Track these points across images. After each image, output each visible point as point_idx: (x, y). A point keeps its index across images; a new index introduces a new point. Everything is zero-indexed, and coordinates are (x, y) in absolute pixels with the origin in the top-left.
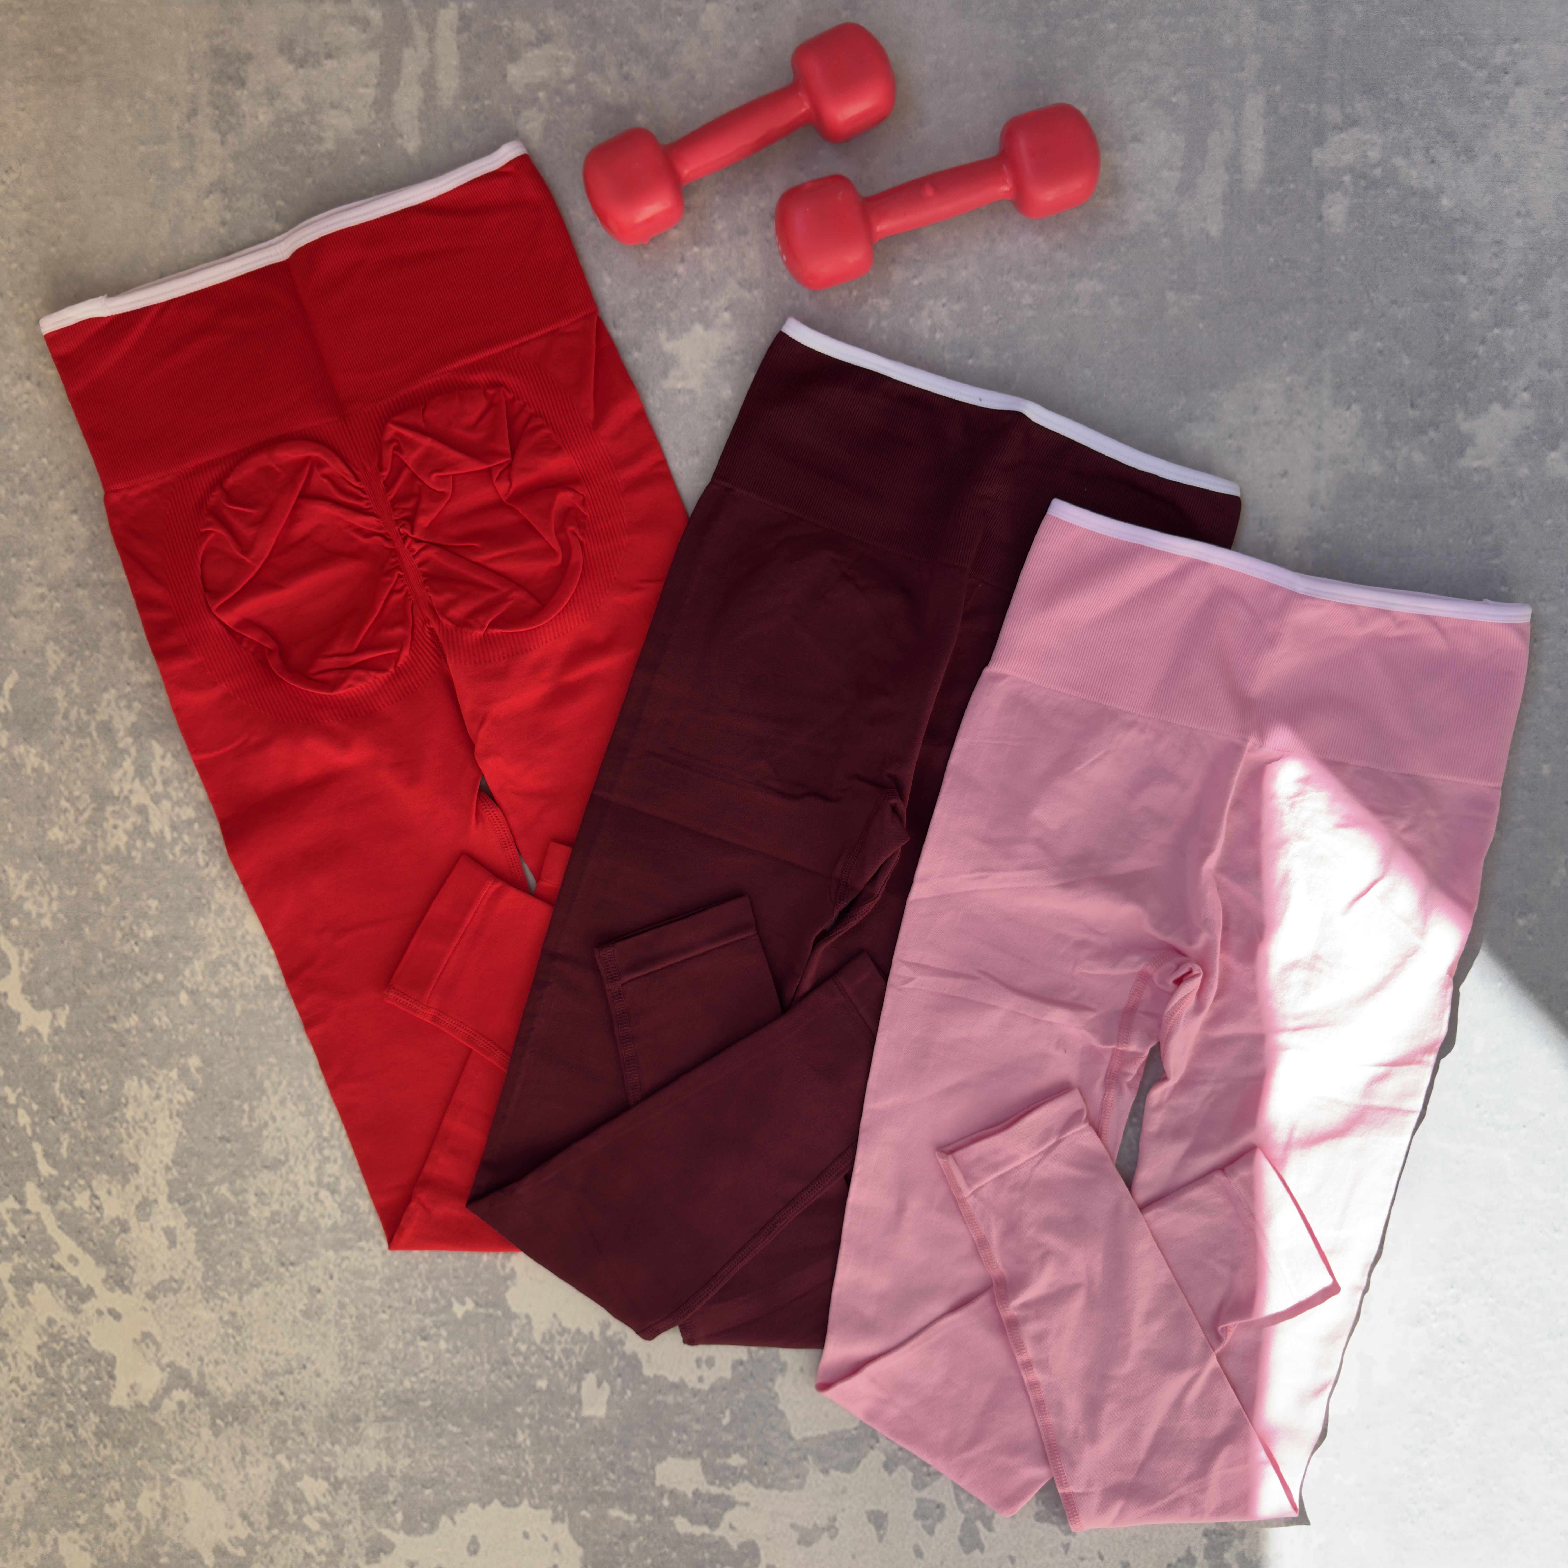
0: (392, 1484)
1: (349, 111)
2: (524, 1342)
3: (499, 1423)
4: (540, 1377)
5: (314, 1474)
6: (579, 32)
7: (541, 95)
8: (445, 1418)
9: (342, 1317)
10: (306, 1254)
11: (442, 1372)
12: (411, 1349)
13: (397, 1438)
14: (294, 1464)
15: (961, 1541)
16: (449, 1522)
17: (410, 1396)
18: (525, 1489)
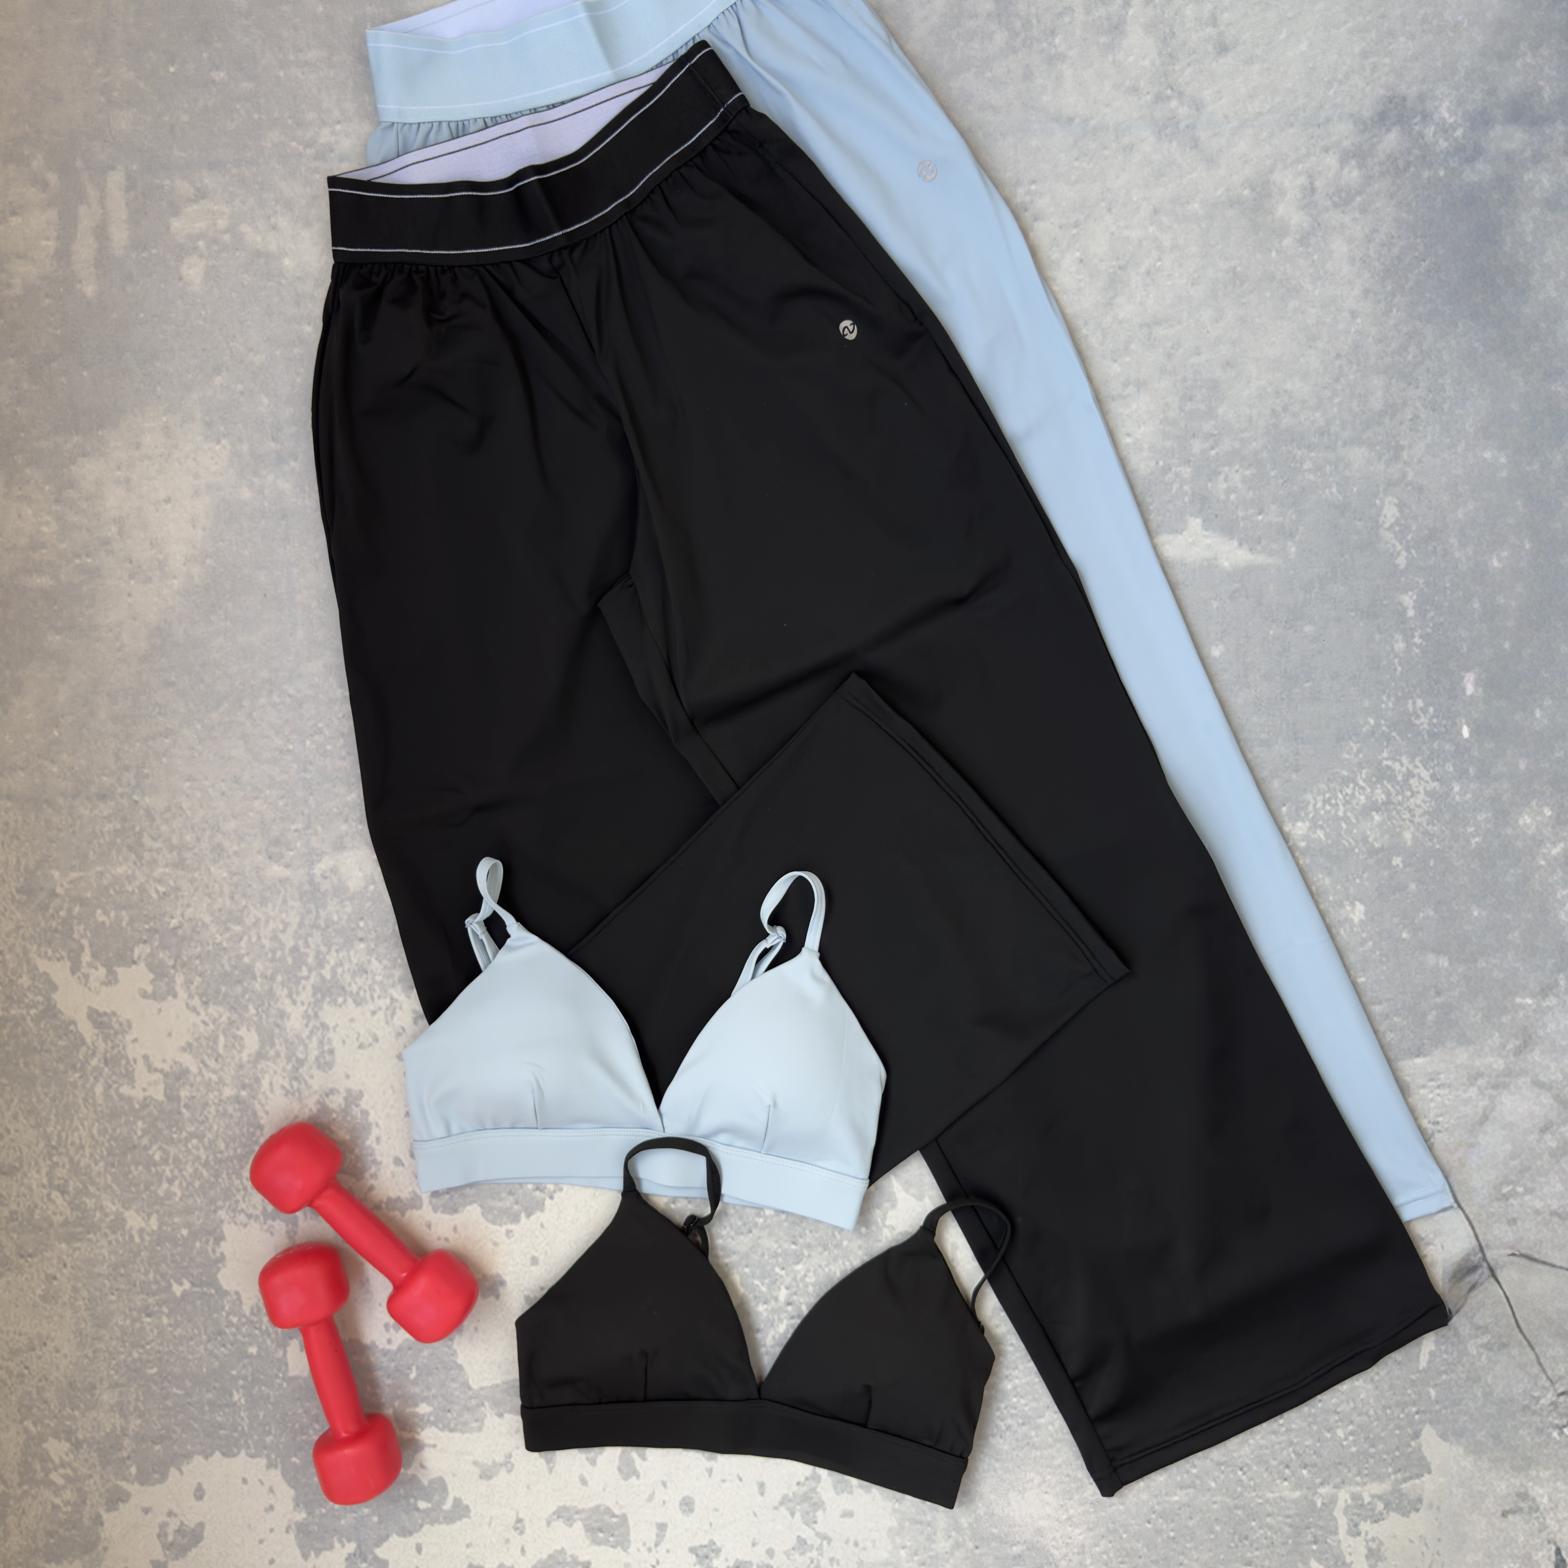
0: (126, 1442)
1: (33, 261)
2: (235, 1315)
3: (217, 1385)
4: (251, 1344)
5: (57, 1437)
6: (231, 189)
7: (201, 244)
8: (169, 1382)
9: (76, 1299)
10: (43, 1247)
11: (165, 1343)
12: (138, 1325)
13: (129, 1402)
14: (39, 1429)
15: (619, 1469)
16: (177, 1473)
17: (139, 1364)
18: (242, 1442)
